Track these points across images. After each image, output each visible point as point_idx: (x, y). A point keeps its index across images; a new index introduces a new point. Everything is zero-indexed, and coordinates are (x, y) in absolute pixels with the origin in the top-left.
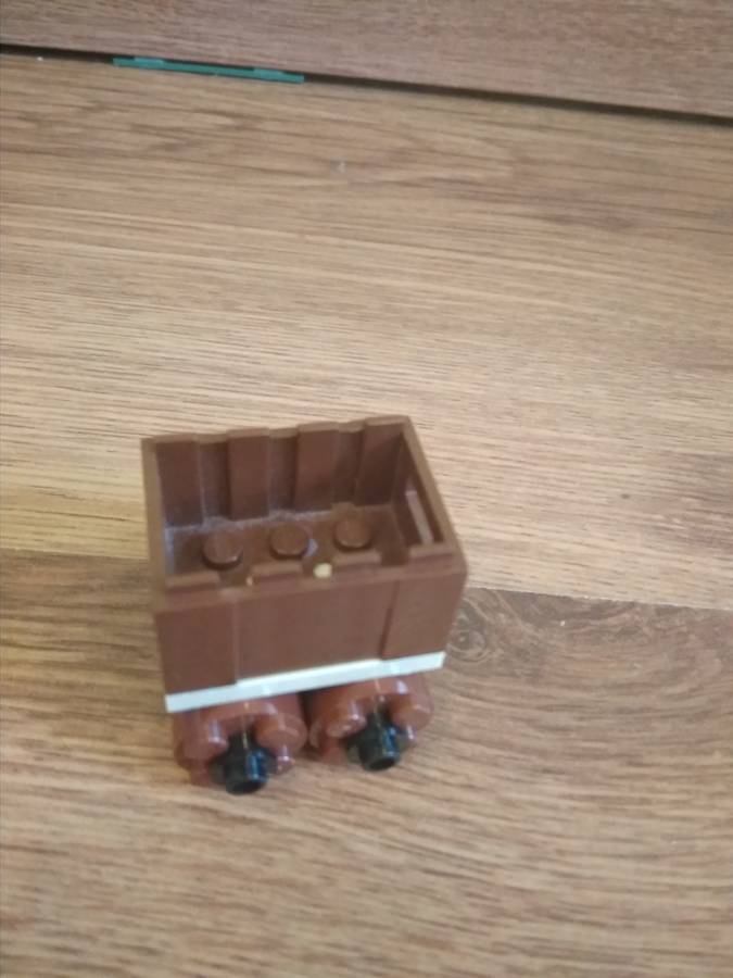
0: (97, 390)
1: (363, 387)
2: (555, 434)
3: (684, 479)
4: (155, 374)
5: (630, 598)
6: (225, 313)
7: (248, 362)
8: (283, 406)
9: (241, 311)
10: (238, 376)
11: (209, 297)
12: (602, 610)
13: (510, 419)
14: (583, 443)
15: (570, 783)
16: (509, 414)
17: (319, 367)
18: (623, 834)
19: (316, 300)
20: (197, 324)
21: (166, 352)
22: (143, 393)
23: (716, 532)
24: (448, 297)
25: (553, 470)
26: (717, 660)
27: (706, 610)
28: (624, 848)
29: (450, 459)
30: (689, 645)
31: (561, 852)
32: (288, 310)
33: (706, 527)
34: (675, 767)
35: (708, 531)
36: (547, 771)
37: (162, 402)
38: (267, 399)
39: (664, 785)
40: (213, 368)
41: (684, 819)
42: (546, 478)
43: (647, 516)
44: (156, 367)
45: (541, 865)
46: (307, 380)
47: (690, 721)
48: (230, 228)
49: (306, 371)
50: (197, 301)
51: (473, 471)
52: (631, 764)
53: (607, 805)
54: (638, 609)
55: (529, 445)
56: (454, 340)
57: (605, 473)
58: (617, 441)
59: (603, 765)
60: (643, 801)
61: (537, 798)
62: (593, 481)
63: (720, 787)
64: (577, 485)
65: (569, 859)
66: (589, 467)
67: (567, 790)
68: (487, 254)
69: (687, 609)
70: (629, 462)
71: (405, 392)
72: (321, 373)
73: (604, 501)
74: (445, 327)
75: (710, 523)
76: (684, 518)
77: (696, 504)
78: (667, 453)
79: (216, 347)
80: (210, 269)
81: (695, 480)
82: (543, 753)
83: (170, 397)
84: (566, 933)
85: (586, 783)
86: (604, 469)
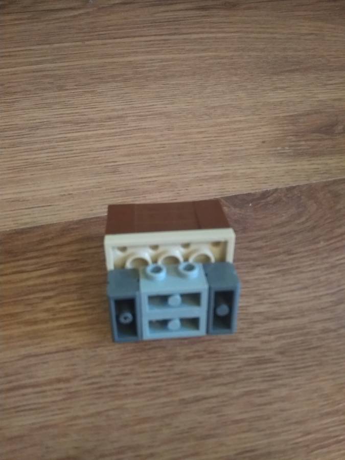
0: (13, 146)
1: (137, 116)
2: (228, 120)
3: (286, 128)
4: (38, 131)
5: (274, 187)
6: (61, 92)
7: (79, 115)
8: (103, 134)
9: (67, 90)
10: (78, 123)
11: (49, 86)
12: (265, 195)
13: (206, 117)
14: (240, 121)
15: (268, 268)
16: (206, 115)
17: (113, 110)
18: (292, 282)
19: (101, 76)
20: (48, 101)
21: (39, 119)
22: (36, 143)
23: (304, 149)
24: (162, 61)
25: (231, 137)
26: (315, 204)
27: (306, 184)
28: (293, 287)
29: (186, 143)
30: (302, 201)
31: (270, 295)
32: (89, 84)
33: (299, 148)
34: (306, 251)
35: (300, 149)
36: (258, 266)
37: (47, 145)
38: (95, 132)
39: (304, 259)
40: (64, 122)
41: (314, 270)
42: (228, 142)
43: (274, 149)
44: (37, 128)
45: (265, 301)
46: (110, 118)
47: (309, 231)
48: (47, 46)
49: (109, 114)
50: (44, 89)
51: (197, 146)
52: (289, 254)
53: (284, 272)
54: (279, 191)
55: (218, 128)
56: (172, 83)
57: (253, 133)
58: (255, 117)
59: (279, 257)
60: (297, 268)
61: (256, 277)
62: (249, 138)
63: (325, 255)
64: (242, 142)
65: (275, 296)
66: (246, 132)
67: (267, 271)
68: (175, 34)
69: (298, 186)
70: (262, 126)
71: (156, 114)
72: (115, 113)
73: (255, 146)
74: (165, 77)
75: (300, 146)
76: (290, 146)
77: (294, 138)
78: (276, 118)
79: (61, 111)
80: (45, 71)
81: (291, 127)
82: (254, 259)
83: (49, 142)
84: (281, 324)
85: (275, 266)
86: (252, 131)
